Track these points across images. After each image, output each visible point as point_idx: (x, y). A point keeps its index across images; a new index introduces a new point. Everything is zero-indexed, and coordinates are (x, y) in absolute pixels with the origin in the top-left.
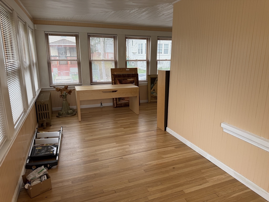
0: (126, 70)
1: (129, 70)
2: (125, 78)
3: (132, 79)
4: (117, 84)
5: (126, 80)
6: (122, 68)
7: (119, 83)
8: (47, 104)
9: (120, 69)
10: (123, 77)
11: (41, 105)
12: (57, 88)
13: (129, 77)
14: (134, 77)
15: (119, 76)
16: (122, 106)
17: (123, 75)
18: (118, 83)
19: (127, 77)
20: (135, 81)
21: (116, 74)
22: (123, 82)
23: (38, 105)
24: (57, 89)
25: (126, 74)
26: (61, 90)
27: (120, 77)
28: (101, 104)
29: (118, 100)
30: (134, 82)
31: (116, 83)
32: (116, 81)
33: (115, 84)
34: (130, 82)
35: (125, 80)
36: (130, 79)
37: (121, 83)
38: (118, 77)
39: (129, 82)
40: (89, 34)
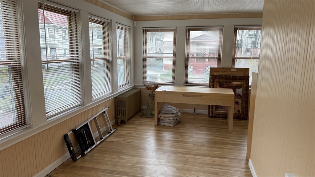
0: (232, 70)
1: (236, 70)
2: (228, 81)
3: (238, 83)
4: (216, 88)
5: (230, 83)
6: (226, 68)
7: (219, 87)
8: (125, 102)
9: (223, 68)
10: (225, 79)
11: (119, 101)
12: (147, 86)
13: (234, 79)
14: (243, 79)
15: (220, 77)
16: (219, 117)
17: (225, 76)
18: (217, 86)
19: (232, 79)
20: (244, 85)
21: (216, 75)
22: (225, 85)
23: (117, 101)
24: (147, 88)
25: (230, 76)
26: (151, 88)
27: (221, 79)
28: (195, 110)
29: (214, 108)
30: (241, 87)
31: (215, 86)
32: (215, 83)
33: (213, 87)
34: (236, 86)
35: (228, 83)
36: (236, 82)
37: (222, 86)
38: (218, 79)
39: (234, 86)
40: (187, 28)
